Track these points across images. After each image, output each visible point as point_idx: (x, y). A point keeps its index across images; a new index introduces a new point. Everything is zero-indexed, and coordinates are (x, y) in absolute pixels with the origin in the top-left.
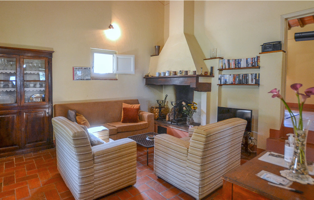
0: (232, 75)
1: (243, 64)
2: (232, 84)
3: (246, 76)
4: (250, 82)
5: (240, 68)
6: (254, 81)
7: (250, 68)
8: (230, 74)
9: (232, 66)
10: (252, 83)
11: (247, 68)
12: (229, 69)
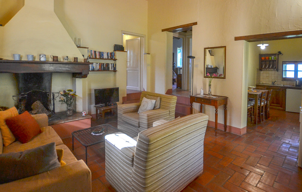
0: (98, 63)
1: (105, 56)
2: (98, 70)
3: (108, 65)
4: (110, 69)
5: (103, 59)
6: (113, 68)
7: (110, 59)
8: (97, 62)
9: (98, 57)
10: (112, 70)
11: (108, 59)
12: (96, 58)
